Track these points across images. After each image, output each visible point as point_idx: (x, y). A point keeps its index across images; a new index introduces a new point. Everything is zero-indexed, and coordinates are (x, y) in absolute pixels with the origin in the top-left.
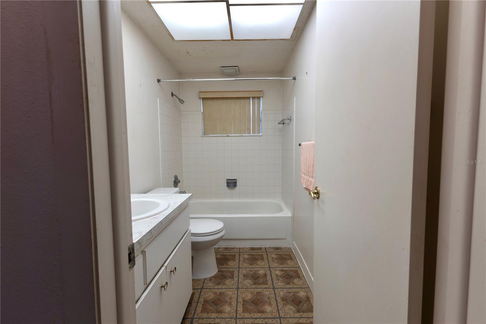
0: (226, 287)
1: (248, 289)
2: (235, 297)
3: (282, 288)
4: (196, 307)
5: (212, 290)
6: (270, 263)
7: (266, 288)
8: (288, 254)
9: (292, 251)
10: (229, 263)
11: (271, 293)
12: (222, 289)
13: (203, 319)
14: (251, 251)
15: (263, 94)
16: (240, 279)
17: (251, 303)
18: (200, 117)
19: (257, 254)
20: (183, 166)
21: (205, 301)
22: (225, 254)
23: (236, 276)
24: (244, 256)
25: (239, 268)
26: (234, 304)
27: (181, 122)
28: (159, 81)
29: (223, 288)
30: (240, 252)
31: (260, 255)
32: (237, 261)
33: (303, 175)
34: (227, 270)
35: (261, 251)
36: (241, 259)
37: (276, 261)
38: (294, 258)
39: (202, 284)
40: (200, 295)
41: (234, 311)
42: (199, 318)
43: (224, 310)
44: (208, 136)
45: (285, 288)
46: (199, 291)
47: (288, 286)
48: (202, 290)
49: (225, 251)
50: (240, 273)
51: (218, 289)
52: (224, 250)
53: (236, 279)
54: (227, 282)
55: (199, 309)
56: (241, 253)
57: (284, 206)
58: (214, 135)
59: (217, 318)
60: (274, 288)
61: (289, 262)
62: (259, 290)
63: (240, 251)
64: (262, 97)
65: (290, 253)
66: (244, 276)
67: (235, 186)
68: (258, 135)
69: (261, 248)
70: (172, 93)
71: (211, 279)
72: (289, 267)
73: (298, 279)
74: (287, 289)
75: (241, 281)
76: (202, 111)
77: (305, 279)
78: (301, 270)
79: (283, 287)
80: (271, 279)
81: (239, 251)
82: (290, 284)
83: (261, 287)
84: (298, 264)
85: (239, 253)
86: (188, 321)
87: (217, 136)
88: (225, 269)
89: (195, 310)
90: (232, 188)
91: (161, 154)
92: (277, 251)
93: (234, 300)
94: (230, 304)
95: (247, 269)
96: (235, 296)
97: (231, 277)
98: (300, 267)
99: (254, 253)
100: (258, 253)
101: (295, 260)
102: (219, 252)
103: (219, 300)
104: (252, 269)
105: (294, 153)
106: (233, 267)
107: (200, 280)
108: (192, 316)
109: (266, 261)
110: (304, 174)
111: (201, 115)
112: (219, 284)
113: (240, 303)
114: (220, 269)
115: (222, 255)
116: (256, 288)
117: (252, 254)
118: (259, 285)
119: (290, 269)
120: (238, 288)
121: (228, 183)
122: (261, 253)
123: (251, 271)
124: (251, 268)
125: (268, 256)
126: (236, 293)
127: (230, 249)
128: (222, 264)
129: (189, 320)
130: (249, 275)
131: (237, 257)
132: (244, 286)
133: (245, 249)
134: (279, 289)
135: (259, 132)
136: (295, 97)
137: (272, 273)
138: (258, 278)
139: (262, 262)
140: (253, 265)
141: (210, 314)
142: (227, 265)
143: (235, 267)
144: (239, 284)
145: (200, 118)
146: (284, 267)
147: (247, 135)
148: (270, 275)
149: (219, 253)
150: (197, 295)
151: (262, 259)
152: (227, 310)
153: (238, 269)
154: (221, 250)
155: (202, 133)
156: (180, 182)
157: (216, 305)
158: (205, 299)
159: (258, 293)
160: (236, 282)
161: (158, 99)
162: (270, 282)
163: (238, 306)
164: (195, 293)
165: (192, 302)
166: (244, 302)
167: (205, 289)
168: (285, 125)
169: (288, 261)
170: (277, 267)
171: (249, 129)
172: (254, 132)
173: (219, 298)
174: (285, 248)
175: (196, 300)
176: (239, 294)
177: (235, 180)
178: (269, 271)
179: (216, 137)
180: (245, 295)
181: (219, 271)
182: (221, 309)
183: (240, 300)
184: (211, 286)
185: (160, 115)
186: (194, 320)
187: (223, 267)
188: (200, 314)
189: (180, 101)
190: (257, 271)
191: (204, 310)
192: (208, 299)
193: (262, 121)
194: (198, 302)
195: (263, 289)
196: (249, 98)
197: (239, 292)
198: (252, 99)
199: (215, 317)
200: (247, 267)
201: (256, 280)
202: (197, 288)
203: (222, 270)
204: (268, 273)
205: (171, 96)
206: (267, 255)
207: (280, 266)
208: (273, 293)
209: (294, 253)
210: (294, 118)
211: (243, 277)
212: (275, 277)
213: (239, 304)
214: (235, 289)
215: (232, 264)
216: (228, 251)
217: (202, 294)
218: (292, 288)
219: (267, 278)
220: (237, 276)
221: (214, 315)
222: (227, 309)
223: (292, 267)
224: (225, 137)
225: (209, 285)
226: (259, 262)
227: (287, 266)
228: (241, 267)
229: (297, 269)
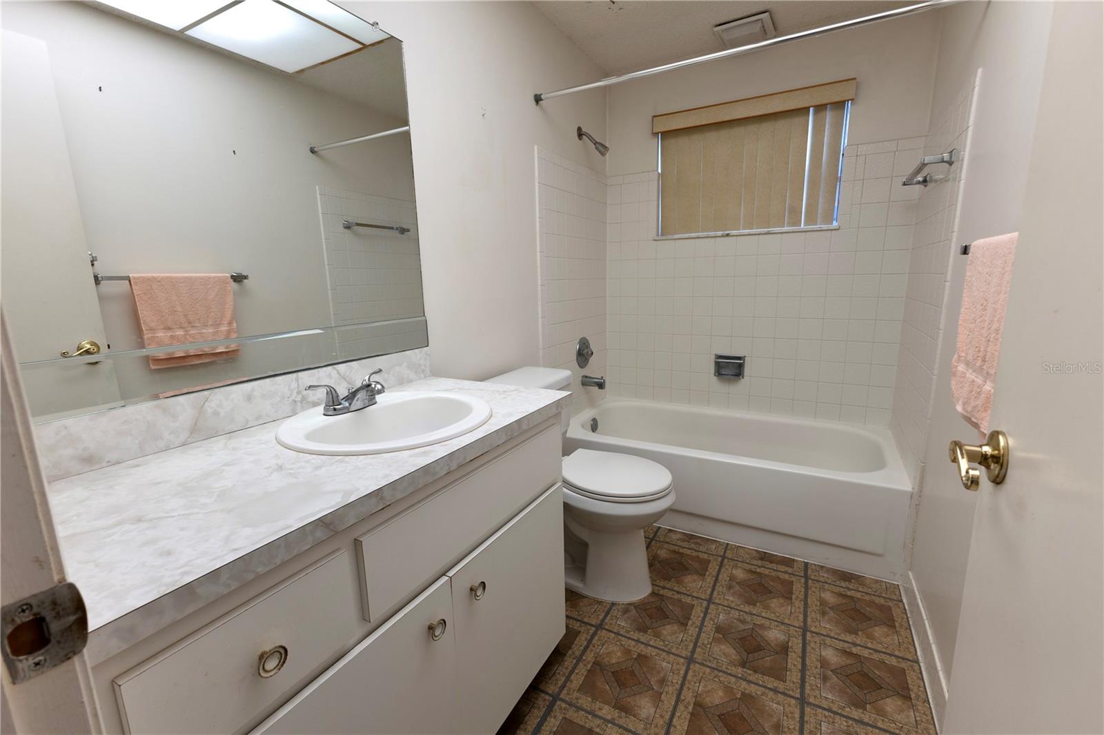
0: (660, 644)
1: (720, 674)
2: (677, 683)
3: (829, 710)
4: (571, 672)
5: (623, 639)
6: (812, 615)
7: (775, 691)
8: (883, 605)
9: (901, 601)
10: (686, 581)
11: (790, 715)
12: (647, 645)
13: (579, 709)
14: (759, 563)
15: (857, 88)
16: (703, 635)
17: (717, 718)
18: (653, 188)
19: (774, 574)
20: (608, 316)
21: (596, 663)
22: (681, 551)
23: (694, 623)
24: (734, 572)
25: (710, 601)
26: (668, 701)
27: (606, 204)
28: (538, 99)
29: (651, 643)
30: (724, 557)
31: (783, 582)
32: (710, 580)
33: (961, 368)
34: (676, 596)
35: (790, 570)
36: (724, 577)
37: (832, 614)
38: (901, 625)
39: (603, 614)
40: (590, 641)
41: (662, 723)
42: (570, 704)
43: (636, 708)
44: (671, 237)
45: (843, 716)
46: (591, 632)
47: (854, 712)
48: (599, 632)
49: (685, 544)
50: (708, 616)
51: (638, 641)
52: (683, 540)
53: (692, 630)
54: (668, 630)
55: (577, 680)
56: (726, 560)
57: (892, 454)
58: (687, 235)
59: (612, 722)
60: (803, 701)
61: (878, 631)
62: (752, 689)
63: (727, 554)
64: (852, 100)
65: (890, 604)
66: (719, 629)
67: (737, 376)
68: (825, 227)
69: (793, 560)
70: (579, 129)
71: (627, 608)
72: (876, 651)
73: (899, 703)
74: (850, 722)
75: (706, 642)
76: (660, 171)
77: (927, 712)
78: (921, 673)
79: (835, 709)
80: (799, 667)
81: (722, 554)
82: (865, 709)
83: (761, 683)
84: (912, 650)
85: (720, 559)
86: (544, 700)
87: (695, 238)
88: (669, 594)
89: (568, 679)
90: (729, 381)
91: (541, 286)
92: (843, 584)
93: (671, 690)
94: (657, 698)
95: (733, 612)
96: (677, 680)
97: (681, 621)
98: (917, 662)
99: (767, 572)
100: (779, 573)
101: (903, 633)
102: (667, 543)
103: (633, 674)
104: (748, 618)
105: (948, 284)
106: (694, 594)
107: (600, 603)
108: (557, 690)
109: (799, 604)
110: (967, 364)
111: (656, 182)
112: (643, 629)
113: (686, 707)
114: (658, 590)
115: (674, 552)
116: (745, 680)
117: (758, 570)
118: (755, 671)
119: (876, 656)
120: (690, 660)
121: (718, 365)
122: (786, 577)
123: (743, 622)
124: (746, 613)
125: (810, 592)
126: (682, 672)
127: (698, 541)
128: (667, 578)
129: (547, 697)
130: (733, 631)
131: (713, 568)
132: (710, 661)
133: (741, 551)
134: (819, 711)
135: (829, 218)
136: (980, 71)
137: (808, 649)
138: (759, 648)
139: (782, 606)
140: (755, 605)
141: (598, 705)
142: (679, 582)
143: (698, 595)
144: (698, 650)
145: (651, 191)
146: (855, 644)
147: (786, 229)
148: (799, 651)
149: (666, 546)
150: (581, 641)
151: (788, 596)
152: (643, 710)
153: (705, 604)
154: (674, 537)
155: (655, 230)
156: (592, 354)
157: (621, 684)
158: (598, 659)
159: (747, 698)
160: (691, 641)
161: (536, 147)
162: (794, 676)
163: (678, 714)
164: (580, 632)
165: (565, 655)
166: (699, 709)
167: (607, 630)
168: (931, 185)
169: (877, 628)
170: (832, 635)
171: (795, 211)
172: (811, 219)
173: (634, 667)
174: (877, 582)
175: (578, 653)
176: (689, 677)
177: (739, 358)
178: (800, 641)
179: (693, 240)
180: (705, 687)
181: (653, 594)
182: (629, 703)
183: (688, 696)
184: (623, 627)
185: (539, 188)
186: (558, 703)
187: (668, 586)
188: (576, 694)
189: (596, 148)
190: (762, 626)
191: (588, 687)
192: (606, 660)
193: (842, 180)
194: (579, 659)
195: (767, 691)
196: (804, 111)
197: (690, 673)
198: (815, 113)
199: (609, 717)
200: (733, 605)
201: (750, 655)
202: (588, 621)
203: (661, 592)
204: (796, 644)
205: (578, 140)
206: (807, 588)
207: (842, 637)
208: (797, 715)
209: (907, 608)
210: (967, 155)
211: (716, 632)
212: (816, 668)
213: (681, 707)
214: (682, 660)
215: (694, 584)
216: (693, 546)
217: (594, 641)
218: (867, 724)
219: (789, 661)
220: (698, 623)
221: (607, 711)
222: (644, 708)
223: (884, 653)
224: (718, 239)
225: (618, 623)
226: (774, 603)
227: (869, 645)
228: (717, 601)
229: (903, 665)
